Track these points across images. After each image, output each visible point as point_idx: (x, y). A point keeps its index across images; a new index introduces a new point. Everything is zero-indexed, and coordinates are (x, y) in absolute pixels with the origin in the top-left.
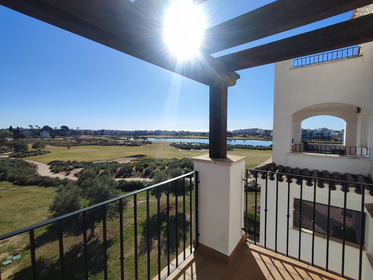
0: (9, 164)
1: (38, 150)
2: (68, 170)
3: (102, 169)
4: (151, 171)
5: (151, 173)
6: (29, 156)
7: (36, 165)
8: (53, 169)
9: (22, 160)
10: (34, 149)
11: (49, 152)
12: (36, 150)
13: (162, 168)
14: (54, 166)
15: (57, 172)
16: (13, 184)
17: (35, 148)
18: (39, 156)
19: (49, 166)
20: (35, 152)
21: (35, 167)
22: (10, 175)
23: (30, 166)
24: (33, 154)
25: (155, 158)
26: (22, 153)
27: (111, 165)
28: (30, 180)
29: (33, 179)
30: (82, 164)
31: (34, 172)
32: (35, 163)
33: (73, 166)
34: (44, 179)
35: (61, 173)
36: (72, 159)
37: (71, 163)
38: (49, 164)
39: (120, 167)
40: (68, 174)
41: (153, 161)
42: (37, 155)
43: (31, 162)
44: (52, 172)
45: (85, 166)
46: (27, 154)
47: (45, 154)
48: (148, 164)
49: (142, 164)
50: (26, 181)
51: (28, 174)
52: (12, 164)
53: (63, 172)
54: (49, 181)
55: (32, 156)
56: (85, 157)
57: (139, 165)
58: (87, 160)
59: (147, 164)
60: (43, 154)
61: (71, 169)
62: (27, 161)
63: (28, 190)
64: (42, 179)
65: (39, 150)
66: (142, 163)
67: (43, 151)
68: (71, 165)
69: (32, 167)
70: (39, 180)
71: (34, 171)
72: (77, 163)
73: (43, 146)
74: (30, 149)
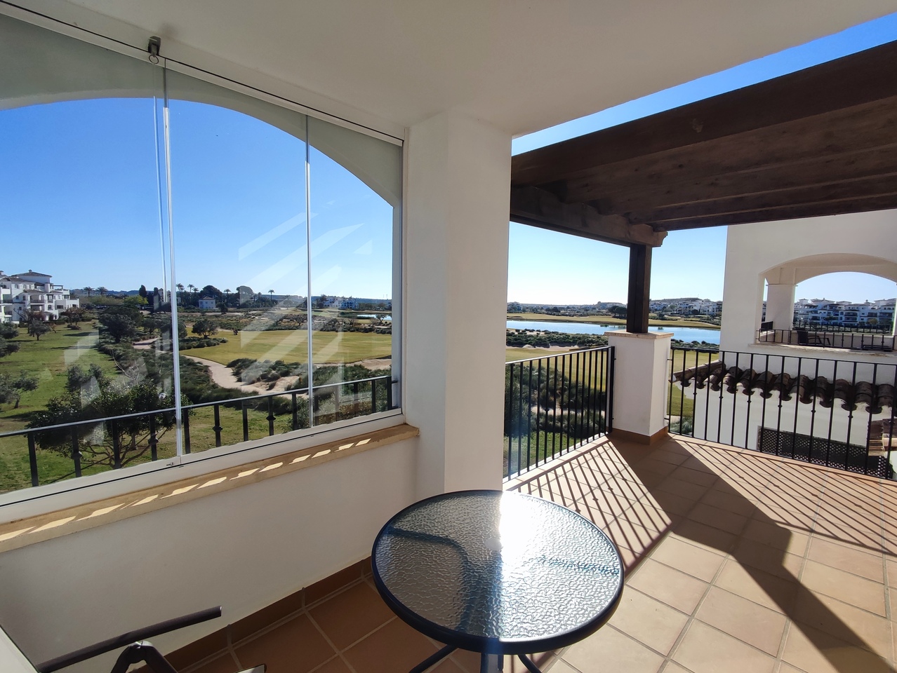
0: (158, 363)
1: (203, 336)
2: (269, 380)
6: (189, 348)
7: (207, 367)
8: (240, 376)
10: (196, 335)
11: (224, 341)
12: (200, 337)
14: (241, 371)
15: (250, 381)
17: (198, 333)
18: (206, 349)
19: (230, 370)
20: (199, 339)
21: (206, 369)
23: (197, 368)
24: (195, 343)
27: (354, 372)
29: (210, 392)
30: (295, 368)
32: (206, 363)
33: (279, 370)
35: (258, 383)
36: (273, 358)
37: (272, 365)
38: (229, 366)
40: (271, 387)
42: (203, 347)
43: (196, 360)
44: (240, 380)
45: (301, 372)
46: (185, 345)
47: (217, 346)
50: (200, 395)
51: (200, 384)
52: (164, 362)
53: (262, 383)
55: (194, 347)
56: (295, 354)
58: (302, 360)
60: (215, 345)
61: (276, 378)
62: (188, 357)
63: (207, 413)
65: (206, 337)
67: (214, 339)
68: (274, 369)
69: (201, 370)
70: (224, 393)
71: (207, 379)
72: (284, 365)
73: (213, 330)
74: (190, 335)
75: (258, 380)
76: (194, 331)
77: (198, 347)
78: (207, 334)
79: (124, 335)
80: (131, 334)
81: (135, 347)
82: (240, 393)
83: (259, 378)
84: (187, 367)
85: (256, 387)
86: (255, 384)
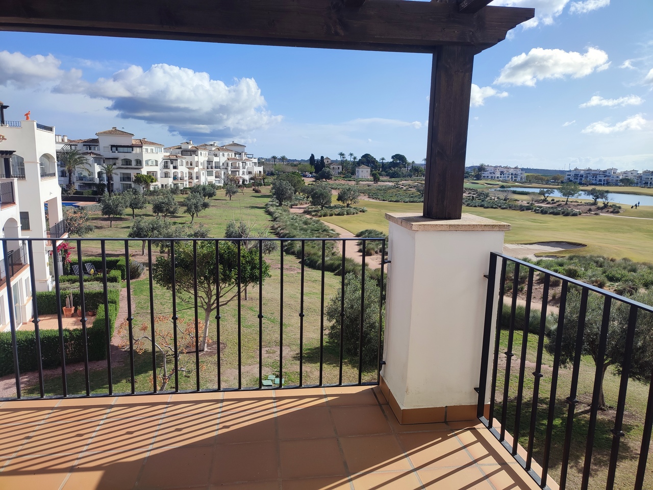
0: (300, 227)
1: (346, 205)
6: (331, 215)
8: (363, 247)
9: (318, 221)
10: (340, 203)
11: (363, 211)
12: (343, 205)
15: (367, 254)
16: (300, 262)
17: (342, 201)
18: (345, 217)
19: (357, 240)
20: (343, 207)
21: (337, 237)
23: (328, 235)
24: (337, 211)
26: (322, 209)
31: (333, 248)
32: (338, 230)
35: (375, 256)
38: (358, 236)
42: (343, 215)
43: (332, 226)
44: (360, 251)
46: (329, 211)
52: (305, 226)
53: (378, 256)
55: (335, 215)
57: (552, 269)
59: (576, 271)
60: (354, 214)
62: (326, 223)
64: (341, 262)
65: (348, 205)
67: (354, 208)
69: (331, 237)
70: (337, 263)
71: (333, 246)
73: (354, 198)
74: (334, 202)
75: (376, 253)
76: (338, 200)
77: (339, 215)
78: (350, 202)
79: (285, 199)
80: (290, 198)
81: (292, 210)
82: (351, 264)
83: (377, 251)
84: (322, 233)
85: (370, 260)
86: (372, 257)
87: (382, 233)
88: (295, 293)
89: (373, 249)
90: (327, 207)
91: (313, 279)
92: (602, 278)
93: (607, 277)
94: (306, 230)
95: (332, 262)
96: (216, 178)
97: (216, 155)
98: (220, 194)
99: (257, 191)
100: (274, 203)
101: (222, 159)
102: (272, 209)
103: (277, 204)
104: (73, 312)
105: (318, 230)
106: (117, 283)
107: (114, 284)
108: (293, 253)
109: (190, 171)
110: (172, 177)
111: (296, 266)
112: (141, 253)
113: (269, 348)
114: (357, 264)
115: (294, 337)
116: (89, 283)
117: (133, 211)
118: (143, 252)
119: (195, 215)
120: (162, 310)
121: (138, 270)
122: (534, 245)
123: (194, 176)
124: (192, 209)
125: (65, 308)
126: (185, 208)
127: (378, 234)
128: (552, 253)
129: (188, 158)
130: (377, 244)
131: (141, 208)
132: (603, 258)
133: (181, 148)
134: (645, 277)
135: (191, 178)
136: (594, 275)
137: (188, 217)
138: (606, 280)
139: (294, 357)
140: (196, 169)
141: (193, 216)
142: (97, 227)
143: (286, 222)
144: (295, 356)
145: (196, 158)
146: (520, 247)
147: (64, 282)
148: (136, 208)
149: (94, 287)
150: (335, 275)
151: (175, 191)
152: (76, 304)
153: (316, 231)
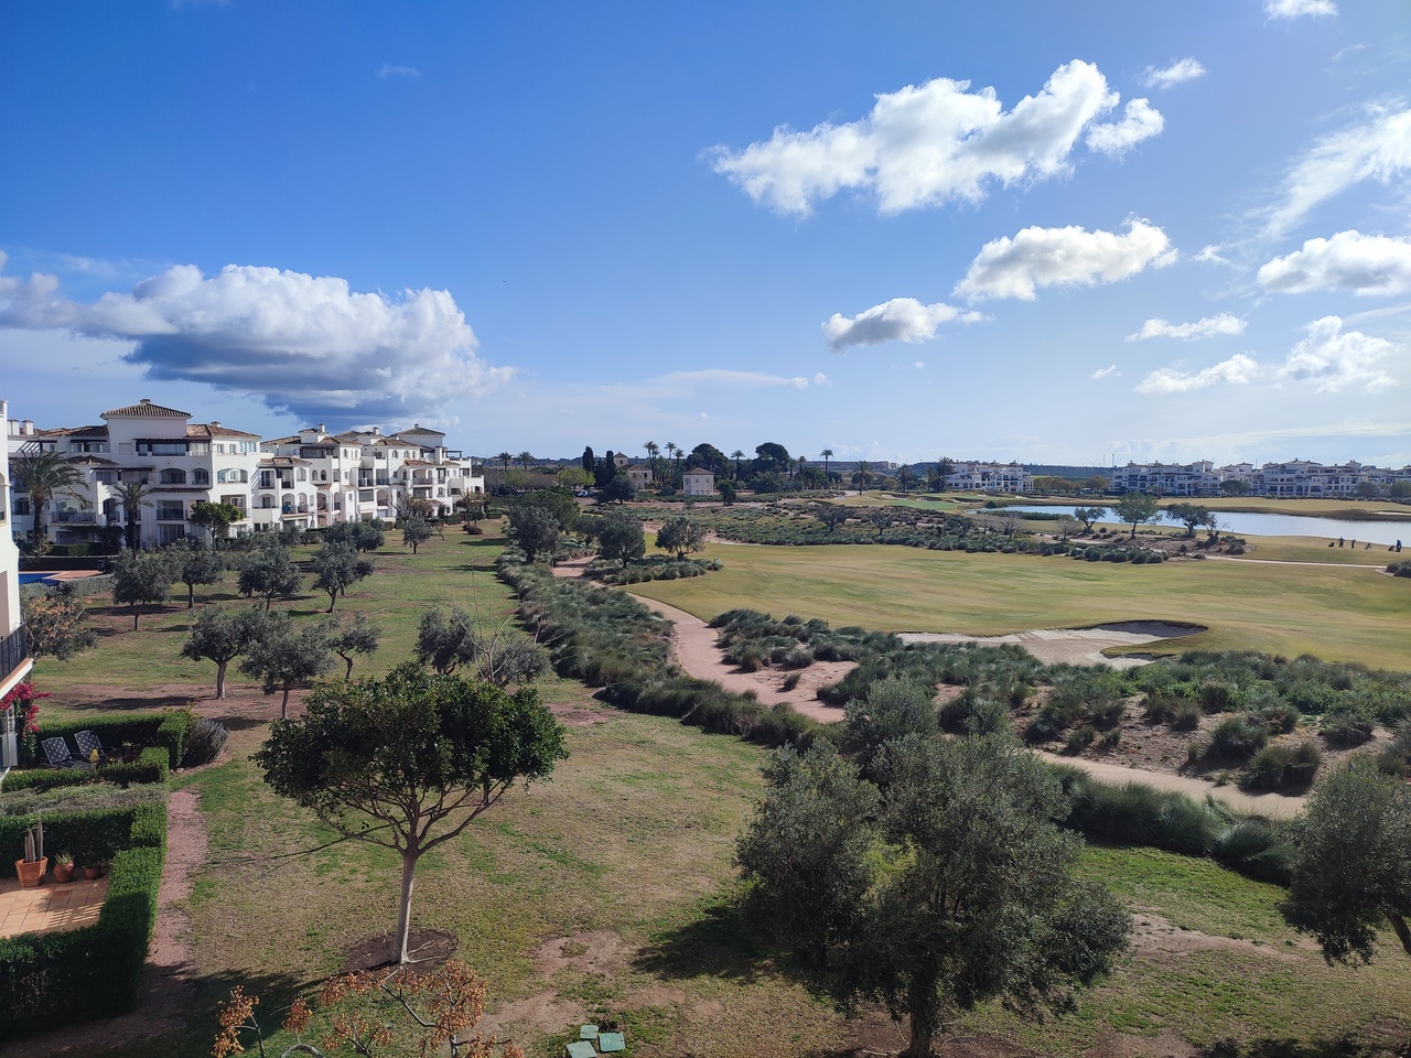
0: (583, 610)
1: (675, 554)
2: (789, 666)
3: (949, 680)
4: (1260, 743)
5: (1260, 754)
6: (647, 579)
7: (671, 623)
8: (731, 651)
9: (622, 594)
10: (664, 552)
11: (715, 568)
12: (671, 556)
13: (1344, 731)
14: (735, 638)
15: (747, 667)
16: (596, 696)
17: (666, 547)
18: (678, 582)
19: (714, 634)
20: (669, 560)
21: (667, 629)
22: (586, 656)
23: (650, 627)
24: (660, 569)
25: (1283, 654)
26: (625, 566)
27: (993, 667)
28: (651, 690)
29: (661, 684)
30: (852, 642)
31: (665, 656)
32: (669, 613)
33: (812, 644)
34: (702, 693)
35: (763, 672)
36: (806, 610)
37: (799, 629)
38: (714, 625)
39: (1046, 682)
40: (790, 685)
41: (1267, 676)
42: (673, 577)
43: (654, 606)
44: (727, 661)
45: (864, 654)
46: (640, 571)
47: (700, 577)
48: (1233, 689)
49: (1186, 687)
50: (640, 691)
51: (646, 662)
52: (594, 608)
53: (772, 672)
54: (719, 705)
55: (656, 578)
56: (860, 604)
57: (1170, 688)
58: (870, 622)
59: (1224, 692)
60: (695, 575)
61: (803, 663)
62: (640, 600)
63: (645, 736)
64: (694, 692)
65: (681, 555)
66: (1185, 678)
67: (696, 562)
68: (803, 640)
69: (656, 630)
70: (685, 693)
71: (664, 652)
72: (826, 632)
73: (692, 540)
74: (651, 550)
75: (766, 664)
76: (659, 544)
77: (663, 577)
78: (684, 549)
79: (540, 547)
80: (551, 545)
81: (558, 572)
82: (718, 694)
83: (766, 660)
84: (633, 621)
85: (755, 681)
86: (756, 673)
87: (768, 617)
88: (602, 779)
89: (758, 656)
90: (634, 562)
91: (635, 738)
92: (1284, 707)
93: (1293, 701)
94: (597, 617)
95: (673, 692)
96: (379, 504)
97: (379, 456)
98: (393, 539)
99: (472, 532)
100: (515, 556)
101: (392, 463)
102: (513, 571)
103: (523, 560)
104: (42, 871)
105: (624, 617)
106: (160, 786)
107: (153, 787)
108: (576, 675)
109: (321, 492)
110: (281, 505)
111: (587, 705)
112: (214, 692)
113: (566, 940)
114: (730, 695)
115: (622, 901)
116: (87, 788)
117: (191, 589)
118: (220, 690)
119: (339, 592)
120: (279, 846)
121: (210, 740)
122: (1093, 630)
123: (330, 502)
124: (333, 579)
125: (21, 862)
126: (315, 577)
127: (760, 620)
128: (1138, 647)
129: (317, 464)
130: (764, 644)
131: (209, 581)
132: (1260, 657)
133: (299, 442)
134: (1377, 699)
135: (323, 506)
136: (1266, 700)
137: (323, 597)
138: (1295, 710)
139: (635, 963)
140: (335, 488)
141: (333, 595)
142: (102, 632)
143: (550, 599)
144: (638, 958)
145: (335, 463)
146: (1065, 635)
147: (20, 788)
148: (197, 582)
149: (100, 798)
150: (684, 723)
151: (288, 536)
152: (51, 851)
153: (619, 617)
